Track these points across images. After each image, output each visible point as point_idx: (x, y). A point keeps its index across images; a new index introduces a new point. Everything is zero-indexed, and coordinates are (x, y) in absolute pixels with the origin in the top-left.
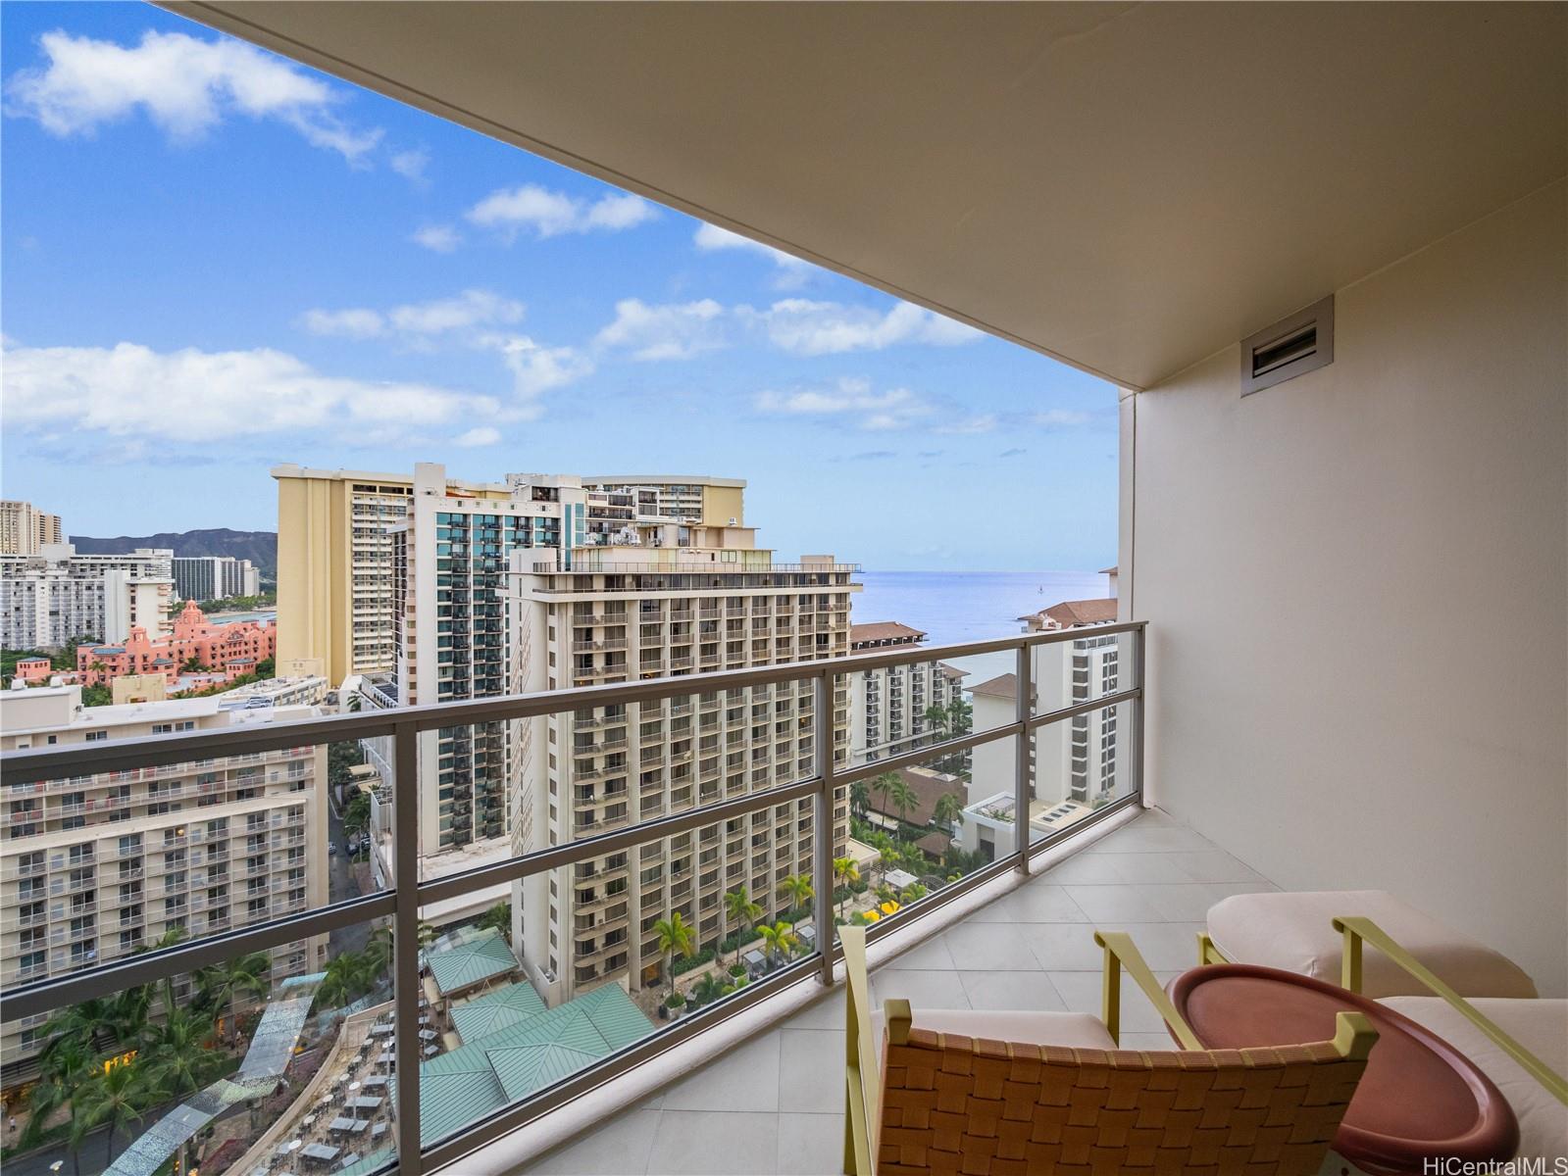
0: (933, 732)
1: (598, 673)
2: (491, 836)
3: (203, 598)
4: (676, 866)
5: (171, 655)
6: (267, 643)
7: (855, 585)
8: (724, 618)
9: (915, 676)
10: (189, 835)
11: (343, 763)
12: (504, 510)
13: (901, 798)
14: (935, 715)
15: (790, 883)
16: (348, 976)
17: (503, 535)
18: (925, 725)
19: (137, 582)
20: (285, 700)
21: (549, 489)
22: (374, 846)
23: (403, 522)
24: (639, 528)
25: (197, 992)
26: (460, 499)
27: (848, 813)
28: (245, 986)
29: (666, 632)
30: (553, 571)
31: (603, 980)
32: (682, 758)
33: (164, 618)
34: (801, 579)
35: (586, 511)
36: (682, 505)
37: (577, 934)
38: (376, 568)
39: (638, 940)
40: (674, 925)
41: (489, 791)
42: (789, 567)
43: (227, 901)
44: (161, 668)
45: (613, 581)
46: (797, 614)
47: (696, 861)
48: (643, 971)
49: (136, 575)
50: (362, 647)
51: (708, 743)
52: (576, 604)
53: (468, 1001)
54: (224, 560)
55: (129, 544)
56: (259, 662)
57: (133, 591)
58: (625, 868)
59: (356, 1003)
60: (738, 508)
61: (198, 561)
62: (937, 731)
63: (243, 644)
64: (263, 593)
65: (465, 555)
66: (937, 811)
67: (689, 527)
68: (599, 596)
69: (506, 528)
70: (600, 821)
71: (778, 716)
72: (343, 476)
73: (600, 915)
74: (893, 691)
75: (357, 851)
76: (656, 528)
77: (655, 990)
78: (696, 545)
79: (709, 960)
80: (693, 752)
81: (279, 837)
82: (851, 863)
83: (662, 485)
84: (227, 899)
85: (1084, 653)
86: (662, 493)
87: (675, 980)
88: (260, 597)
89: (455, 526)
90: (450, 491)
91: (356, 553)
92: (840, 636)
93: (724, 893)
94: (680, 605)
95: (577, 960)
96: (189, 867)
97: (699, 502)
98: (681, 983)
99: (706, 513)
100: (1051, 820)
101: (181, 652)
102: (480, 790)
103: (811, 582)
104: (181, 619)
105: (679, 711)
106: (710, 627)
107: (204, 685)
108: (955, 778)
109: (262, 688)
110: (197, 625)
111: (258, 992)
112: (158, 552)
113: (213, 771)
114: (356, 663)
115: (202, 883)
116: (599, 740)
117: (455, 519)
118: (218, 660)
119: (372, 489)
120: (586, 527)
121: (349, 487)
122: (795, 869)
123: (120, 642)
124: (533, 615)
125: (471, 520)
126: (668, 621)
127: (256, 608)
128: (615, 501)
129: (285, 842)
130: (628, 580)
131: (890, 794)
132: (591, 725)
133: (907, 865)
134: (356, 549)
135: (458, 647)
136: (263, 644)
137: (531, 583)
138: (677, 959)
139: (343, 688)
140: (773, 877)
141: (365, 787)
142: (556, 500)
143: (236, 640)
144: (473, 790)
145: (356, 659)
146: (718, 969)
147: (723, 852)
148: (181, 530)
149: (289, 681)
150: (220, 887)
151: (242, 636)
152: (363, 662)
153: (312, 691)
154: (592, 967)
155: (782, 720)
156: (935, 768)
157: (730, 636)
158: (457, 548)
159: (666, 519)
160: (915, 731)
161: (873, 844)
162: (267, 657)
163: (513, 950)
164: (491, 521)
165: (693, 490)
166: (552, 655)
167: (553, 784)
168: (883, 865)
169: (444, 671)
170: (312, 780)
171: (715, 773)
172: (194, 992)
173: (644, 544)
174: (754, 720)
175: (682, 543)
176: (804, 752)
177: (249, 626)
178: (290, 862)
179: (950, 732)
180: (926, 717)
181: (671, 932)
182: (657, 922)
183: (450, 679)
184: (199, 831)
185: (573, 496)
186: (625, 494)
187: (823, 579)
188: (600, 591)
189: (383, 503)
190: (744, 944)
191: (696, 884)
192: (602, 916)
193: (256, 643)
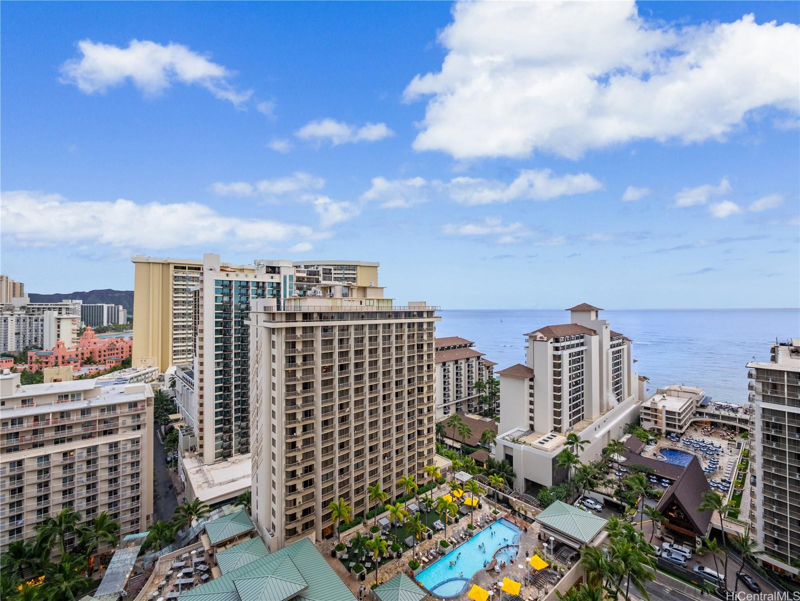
0: (478, 395)
1: (299, 366)
2: (242, 453)
3: (97, 325)
4: (341, 471)
5: (77, 356)
6: (128, 349)
7: (437, 317)
8: (367, 335)
9: (469, 365)
10: (76, 455)
11: (165, 413)
12: (251, 278)
13: (463, 431)
14: (479, 386)
15: (403, 480)
16: (161, 533)
17: (250, 292)
18: (474, 391)
19: (62, 317)
20: (135, 380)
21: (275, 267)
22: (180, 458)
23: (198, 285)
24: (321, 287)
25: (79, 542)
26: (228, 273)
27: (435, 441)
28: (104, 539)
29: (336, 343)
30: (275, 310)
31: (301, 536)
32: (344, 412)
33: (75, 336)
34: (409, 314)
35: (295, 279)
36: (346, 276)
37: (286, 510)
38: (185, 309)
39: (320, 512)
40: (340, 505)
41: (242, 429)
42: (402, 308)
43: (97, 491)
44: (72, 362)
45: (307, 316)
46: (406, 333)
47: (352, 468)
48: (323, 530)
49: (61, 313)
50: (178, 351)
51: (358, 403)
52: (287, 329)
53: (226, 549)
54: (109, 305)
55: (58, 298)
56: (124, 359)
57: (59, 322)
58: (313, 473)
59: (165, 549)
60: (376, 277)
61: (95, 306)
62: (481, 394)
63: (116, 350)
64: (129, 323)
65: (230, 302)
66: (482, 438)
67: (348, 287)
68: (300, 324)
69: (252, 288)
70: (300, 447)
71: (396, 388)
72: (168, 262)
73: (299, 499)
74: (457, 373)
75: (171, 461)
76: (330, 287)
77: (330, 541)
78: (352, 296)
79: (359, 523)
80: (350, 409)
81: (126, 456)
82: (437, 469)
83: (336, 265)
84: (96, 490)
85: (559, 353)
86: (335, 269)
87: (340, 535)
88: (127, 325)
89: (225, 287)
90: (223, 268)
91: (175, 302)
92: (430, 345)
93: (367, 486)
94: (344, 329)
95: (286, 524)
96: (76, 473)
97: (355, 274)
98: (344, 537)
99: (359, 279)
100: (543, 443)
101: (83, 354)
102: (237, 428)
103: (414, 316)
104: (84, 337)
105: (343, 386)
106: (359, 341)
107: (94, 372)
108: (490, 420)
109: (124, 373)
110: (92, 340)
111: (112, 542)
112: (74, 301)
113: (90, 420)
114: (174, 359)
115: (83, 482)
116: (299, 402)
117: (225, 283)
118: (102, 358)
119: (184, 268)
120: (295, 287)
121: (172, 267)
122: (406, 472)
123: (51, 349)
124: (264, 334)
125: (233, 284)
126: (337, 338)
127: (125, 331)
128: (310, 273)
129: (129, 458)
130: (315, 315)
131: (457, 429)
132: (295, 394)
133: (467, 469)
134: (175, 299)
135: (226, 351)
136: (126, 349)
137: (263, 317)
138: (342, 523)
139: (166, 373)
140: (394, 477)
141: (176, 426)
142: (279, 273)
143: (112, 347)
144: (233, 428)
145: (174, 357)
146: (364, 528)
147: (367, 463)
148: (87, 290)
149: (138, 370)
150: (93, 484)
151: (115, 345)
152: (178, 359)
153: (150, 374)
154: (295, 528)
155: (399, 390)
156: (480, 414)
157: (370, 345)
158: (226, 299)
159: (337, 283)
160: (469, 394)
161: (448, 457)
162: (128, 356)
163: (252, 518)
164: (245, 284)
165: (351, 268)
166: (274, 356)
167: (274, 427)
168: (454, 469)
169: (218, 364)
170: (145, 424)
171: (363, 420)
172: (77, 542)
173: (324, 296)
174: (384, 391)
175: (345, 295)
176: (410, 408)
177: (119, 340)
178: (131, 470)
179: (488, 395)
180: (475, 387)
181: (338, 509)
182: (331, 503)
183: (222, 368)
184: (82, 453)
185: (287, 271)
186: (315, 270)
187: (420, 314)
188: (300, 321)
189: (189, 275)
190: (378, 514)
191: (352, 481)
192: (301, 500)
193: (122, 349)
